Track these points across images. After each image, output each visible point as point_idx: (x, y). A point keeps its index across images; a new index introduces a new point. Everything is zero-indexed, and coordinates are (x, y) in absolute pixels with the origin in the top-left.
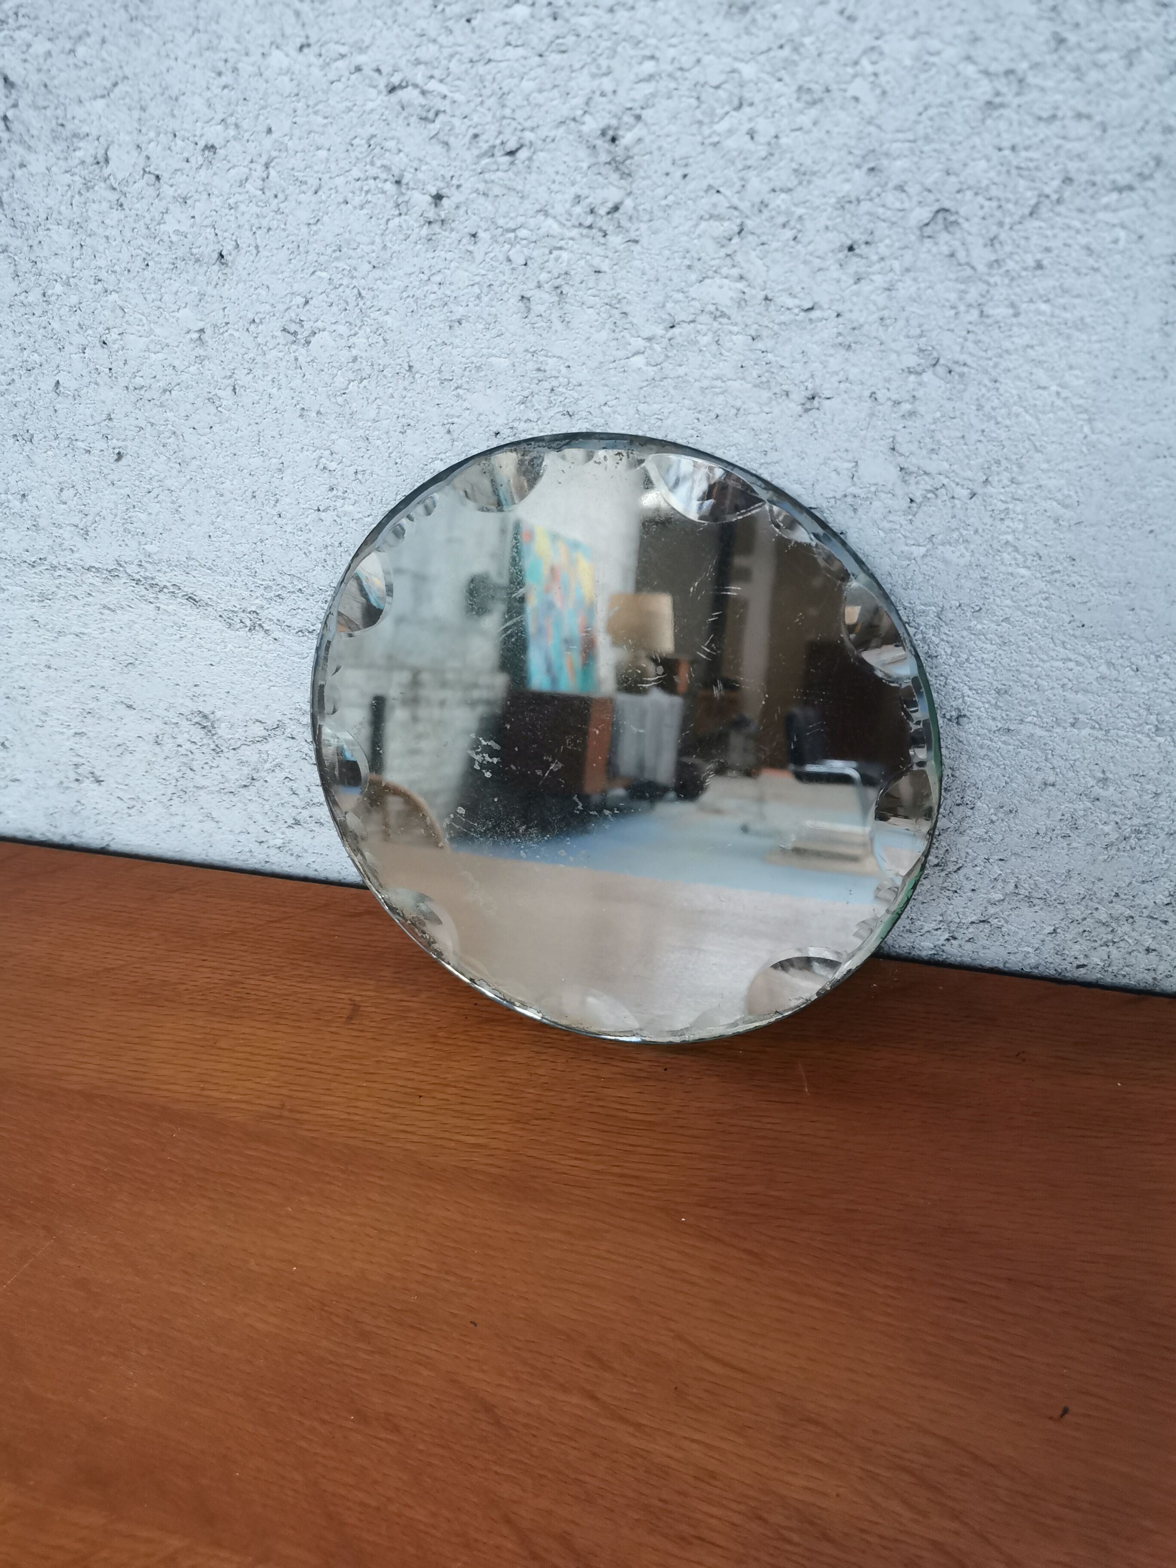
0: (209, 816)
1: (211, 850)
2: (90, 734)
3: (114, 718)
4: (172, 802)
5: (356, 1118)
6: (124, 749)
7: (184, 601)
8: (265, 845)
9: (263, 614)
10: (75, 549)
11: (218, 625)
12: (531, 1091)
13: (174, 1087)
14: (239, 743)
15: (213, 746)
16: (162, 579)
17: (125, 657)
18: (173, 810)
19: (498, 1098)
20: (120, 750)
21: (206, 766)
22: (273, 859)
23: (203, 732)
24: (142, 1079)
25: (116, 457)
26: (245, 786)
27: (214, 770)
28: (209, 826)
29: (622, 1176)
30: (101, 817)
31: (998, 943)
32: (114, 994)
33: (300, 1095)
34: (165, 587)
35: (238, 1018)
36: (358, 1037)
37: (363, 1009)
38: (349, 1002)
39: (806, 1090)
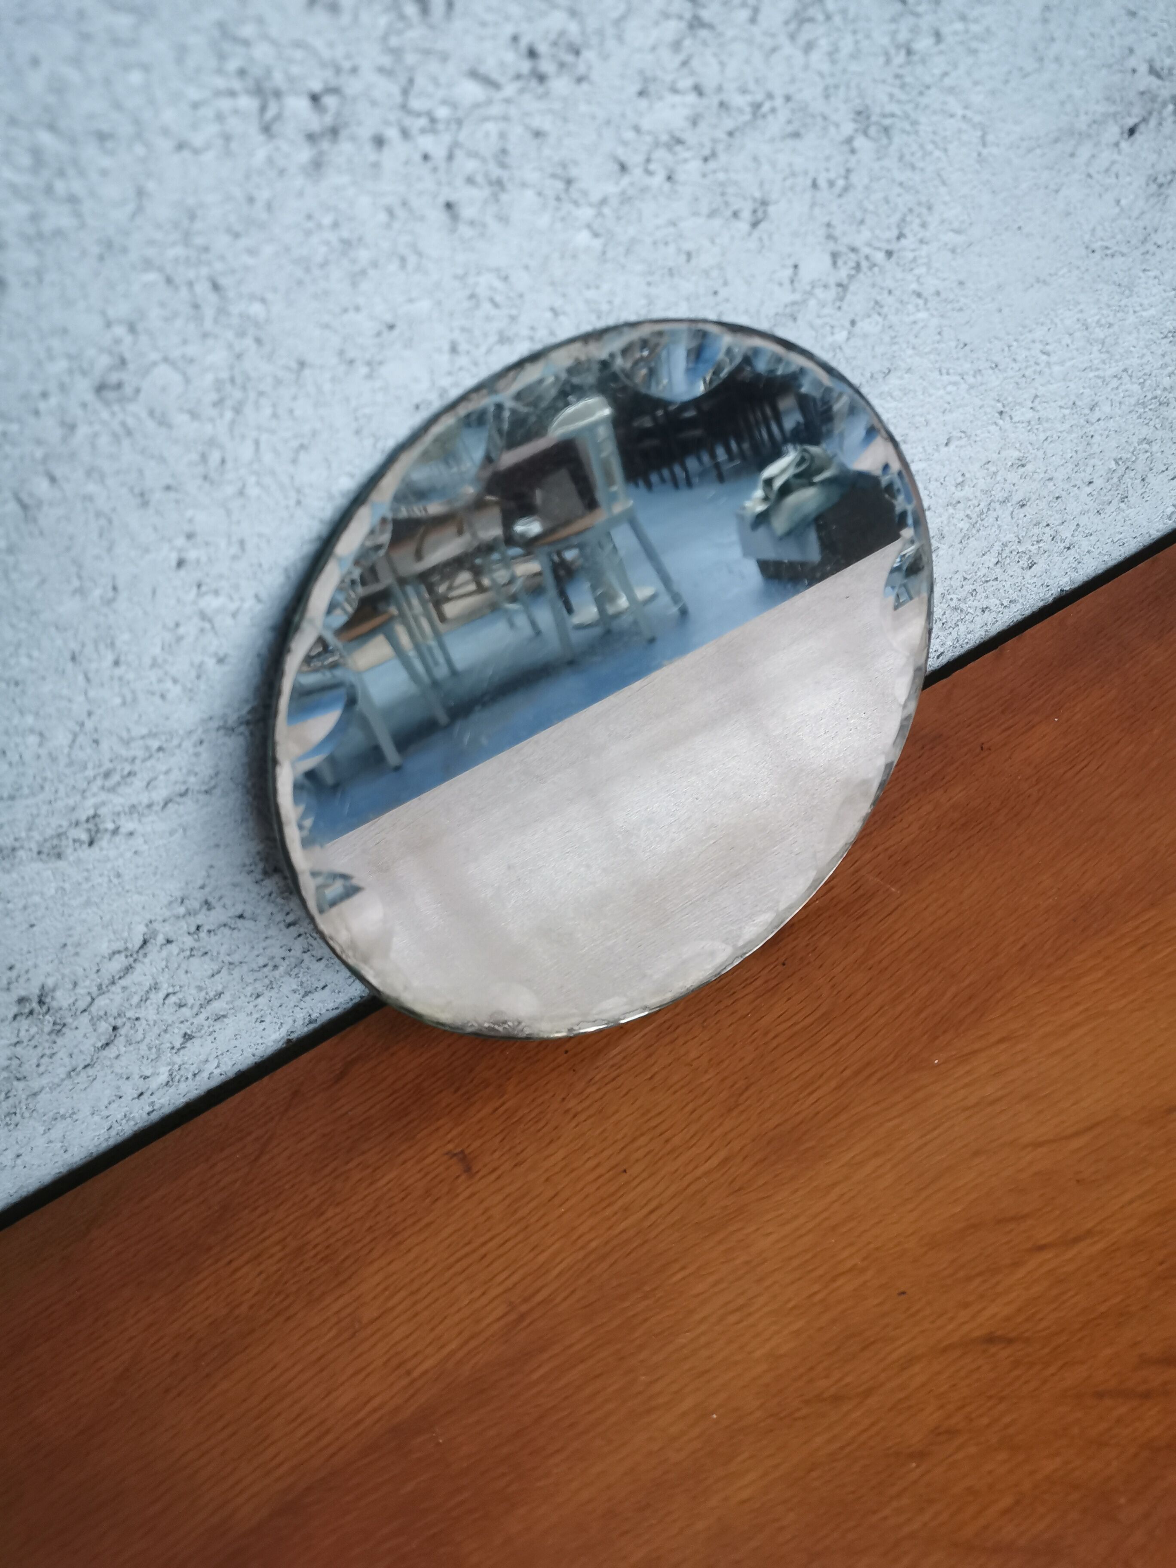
0: (57, 1117)
5: (594, 1244)
8: (145, 1096)
11: (39, 866)
12: (707, 1077)
13: (375, 1403)
14: (90, 998)
15: (49, 1028)
19: (690, 1107)
21: (42, 1061)
24: (328, 1432)
27: (57, 1056)
33: (515, 1278)
35: (350, 1278)
36: (498, 1178)
37: (467, 1152)
38: (446, 1157)
39: (893, 889)
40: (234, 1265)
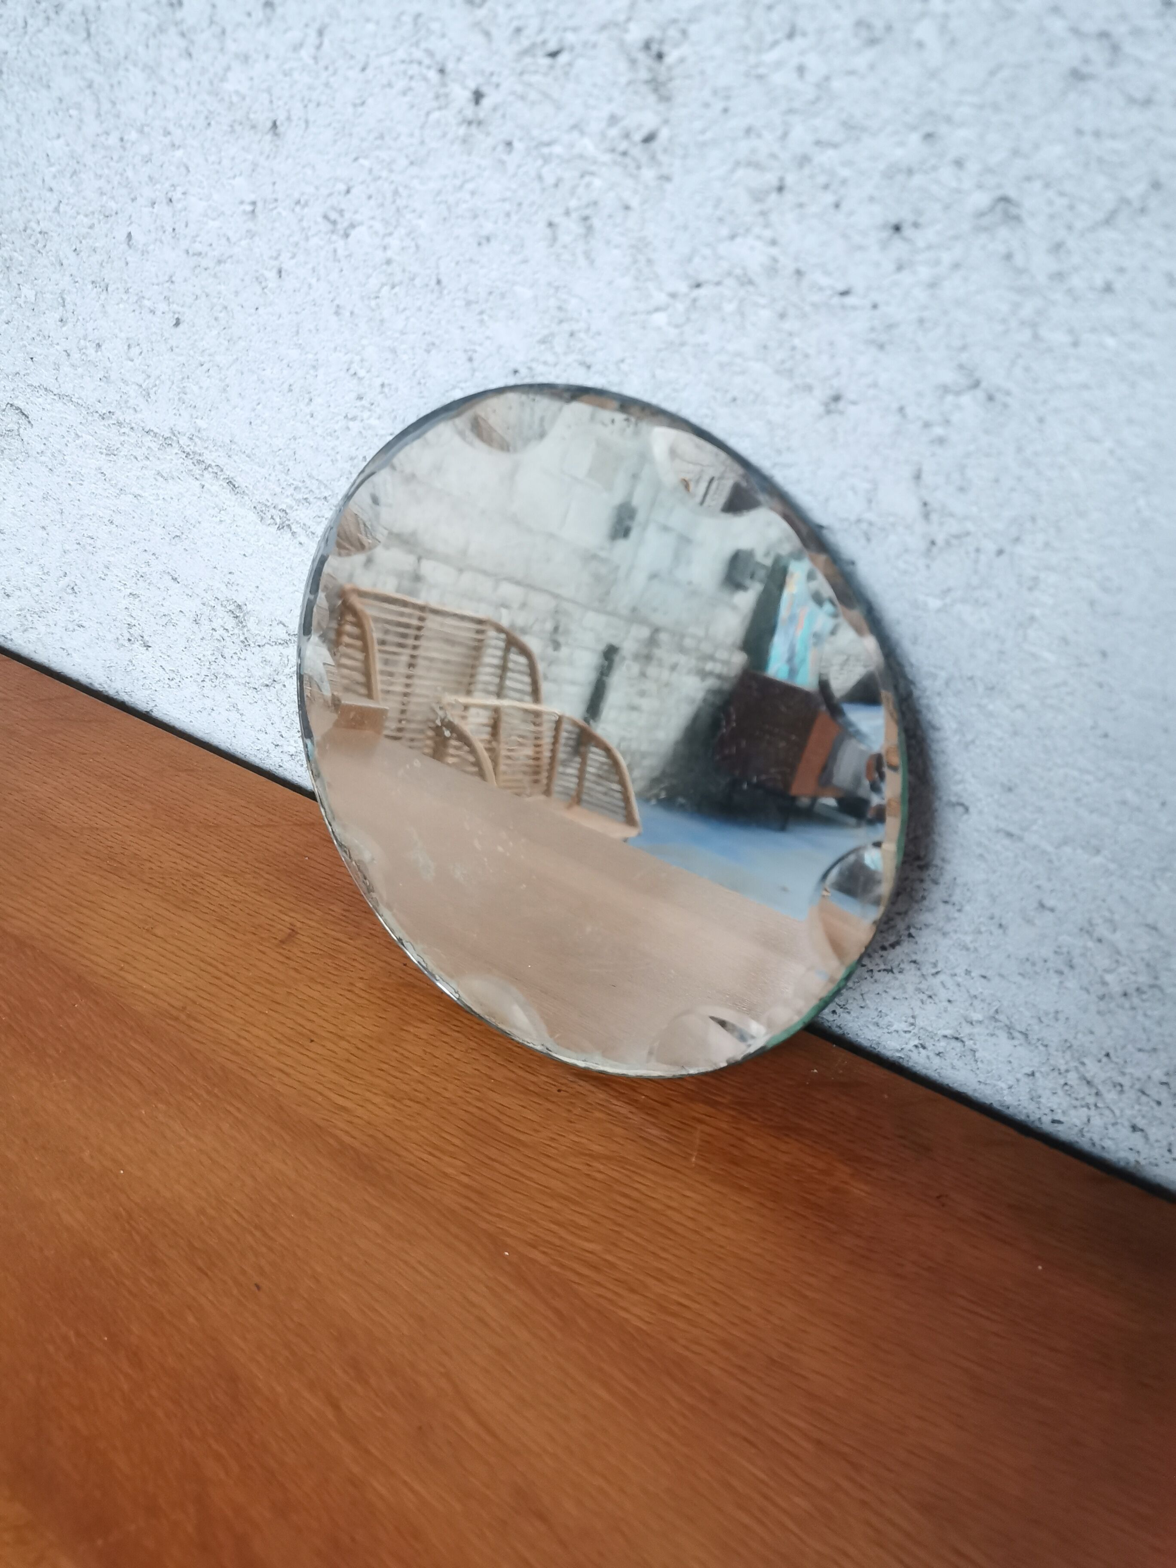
0: (235, 706)
1: (234, 740)
2: (143, 598)
3: (162, 587)
4: (204, 684)
5: (243, 1042)
6: (169, 621)
7: (225, 484)
8: (280, 749)
9: (292, 515)
10: (138, 409)
11: (253, 516)
12: (418, 1069)
13: (97, 959)
14: (265, 641)
15: (242, 638)
16: (208, 458)
17: (172, 529)
18: (205, 691)
19: (385, 1067)
20: (165, 620)
21: (235, 657)
22: (286, 765)
23: (234, 621)
24: (74, 943)
25: (175, 322)
26: (267, 686)
27: (242, 662)
28: (233, 716)
29: (466, 1186)
30: (147, 682)
31: (969, 1067)
32: (87, 853)
33: (205, 1004)
34: (210, 466)
35: (183, 910)
36: (282, 963)
37: (298, 936)
38: (289, 926)
39: (693, 1159)
40: (179, 849)
